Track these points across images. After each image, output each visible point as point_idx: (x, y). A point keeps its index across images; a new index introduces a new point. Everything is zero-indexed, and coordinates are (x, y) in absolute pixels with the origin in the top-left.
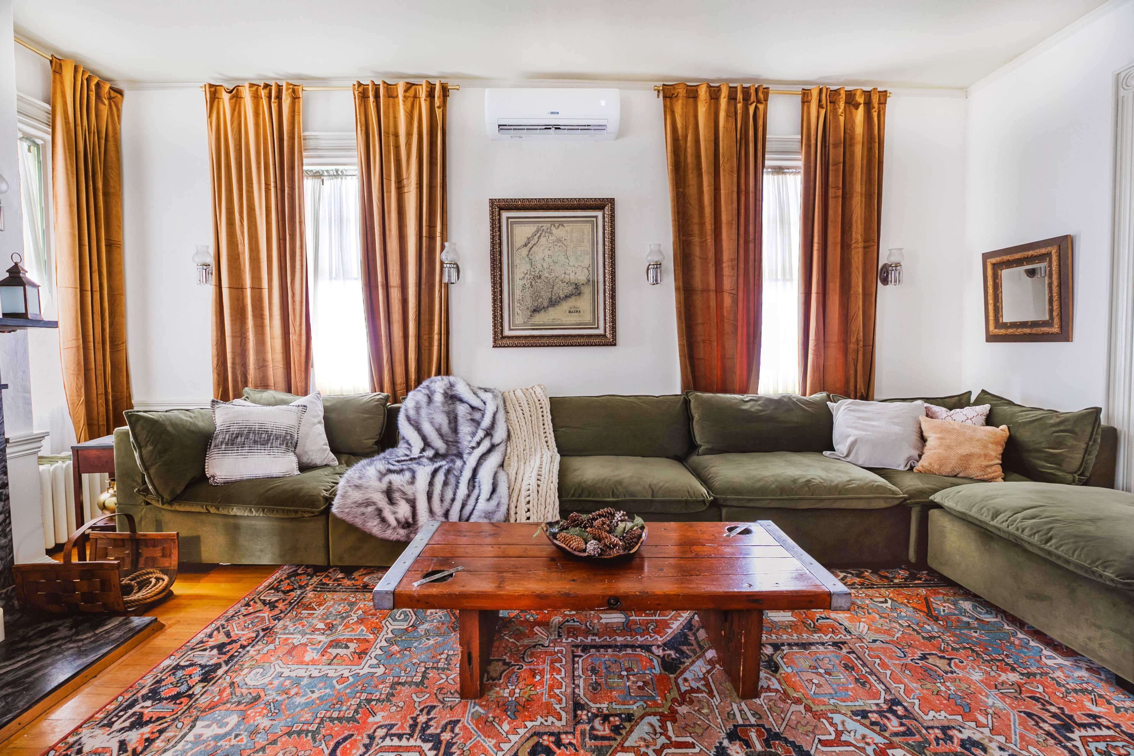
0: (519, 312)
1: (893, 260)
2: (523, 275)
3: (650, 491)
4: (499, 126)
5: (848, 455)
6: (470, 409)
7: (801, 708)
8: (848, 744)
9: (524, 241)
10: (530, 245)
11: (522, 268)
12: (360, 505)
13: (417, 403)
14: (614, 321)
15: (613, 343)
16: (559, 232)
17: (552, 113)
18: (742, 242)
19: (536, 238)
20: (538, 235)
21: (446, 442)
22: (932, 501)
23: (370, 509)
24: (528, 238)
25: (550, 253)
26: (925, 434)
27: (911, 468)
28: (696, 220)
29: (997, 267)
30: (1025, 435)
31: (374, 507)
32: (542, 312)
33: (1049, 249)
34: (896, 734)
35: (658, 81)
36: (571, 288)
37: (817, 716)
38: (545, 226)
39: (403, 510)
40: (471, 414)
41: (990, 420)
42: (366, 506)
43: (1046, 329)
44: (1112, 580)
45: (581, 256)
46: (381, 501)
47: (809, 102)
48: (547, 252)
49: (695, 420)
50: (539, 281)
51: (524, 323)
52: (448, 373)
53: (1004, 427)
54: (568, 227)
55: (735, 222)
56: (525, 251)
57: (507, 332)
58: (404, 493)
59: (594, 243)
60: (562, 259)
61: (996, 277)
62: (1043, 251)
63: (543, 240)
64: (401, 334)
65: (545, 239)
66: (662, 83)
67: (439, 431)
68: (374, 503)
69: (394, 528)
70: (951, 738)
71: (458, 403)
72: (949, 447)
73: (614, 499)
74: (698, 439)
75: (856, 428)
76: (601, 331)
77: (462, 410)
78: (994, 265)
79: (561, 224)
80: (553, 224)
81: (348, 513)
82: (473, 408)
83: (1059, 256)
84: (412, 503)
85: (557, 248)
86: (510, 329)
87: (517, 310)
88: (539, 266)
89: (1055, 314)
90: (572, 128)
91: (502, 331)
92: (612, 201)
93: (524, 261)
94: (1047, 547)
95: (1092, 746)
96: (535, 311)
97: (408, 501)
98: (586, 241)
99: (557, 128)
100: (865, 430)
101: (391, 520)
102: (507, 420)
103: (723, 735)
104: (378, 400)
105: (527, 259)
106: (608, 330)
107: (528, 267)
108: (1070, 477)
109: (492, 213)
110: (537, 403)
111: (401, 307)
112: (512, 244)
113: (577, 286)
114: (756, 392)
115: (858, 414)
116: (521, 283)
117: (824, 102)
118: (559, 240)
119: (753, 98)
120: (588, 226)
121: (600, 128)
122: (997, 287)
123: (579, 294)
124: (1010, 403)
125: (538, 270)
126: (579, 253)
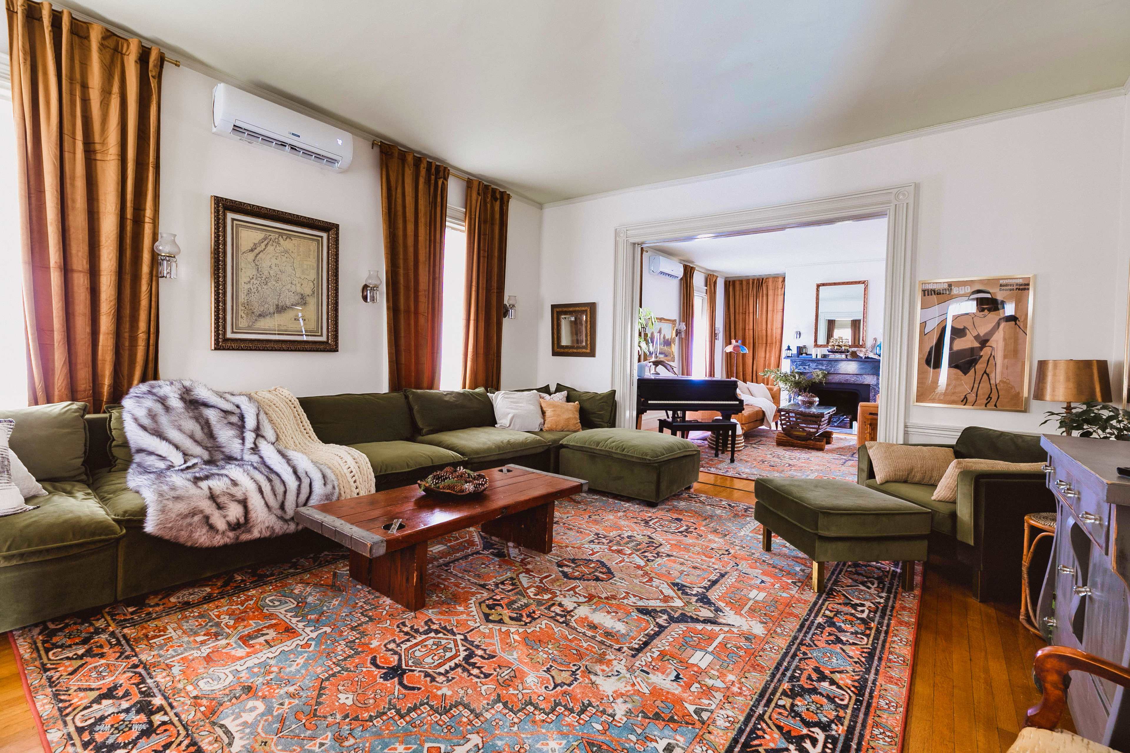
0: (243, 315)
1: (511, 302)
2: (249, 280)
3: (430, 460)
4: (234, 126)
5: (509, 426)
6: (222, 414)
7: (570, 548)
8: (598, 552)
9: (250, 246)
10: (256, 251)
11: (246, 273)
12: (186, 516)
13: (150, 410)
14: (336, 331)
15: (335, 350)
16: (286, 244)
17: (293, 134)
18: (431, 278)
19: (263, 246)
20: (266, 242)
21: (206, 448)
22: (561, 444)
23: (196, 519)
24: (255, 244)
25: (277, 262)
26: (544, 409)
27: (541, 430)
28: (401, 256)
29: (559, 314)
30: (587, 405)
31: (201, 515)
32: (268, 317)
33: (586, 308)
34: (608, 543)
35: (377, 136)
36: (297, 297)
37: (579, 548)
38: (273, 236)
39: (235, 512)
40: (225, 418)
41: (569, 399)
42: (193, 516)
43: (584, 350)
44: (649, 460)
45: (307, 269)
46: (208, 507)
47: (471, 188)
48: (274, 261)
49: (415, 410)
50: (265, 287)
51: (249, 326)
52: (156, 377)
53: (577, 402)
54: (295, 241)
55: (427, 262)
56: (251, 256)
57: (229, 335)
58: (232, 496)
59: (319, 259)
60: (289, 269)
61: (558, 319)
62: (583, 309)
63: (270, 248)
64: (88, 330)
65: (272, 248)
66: (380, 140)
67: (192, 437)
68: (202, 512)
69: (224, 533)
70: (623, 538)
71: (201, 408)
72: (559, 415)
73: (409, 470)
74: (420, 424)
75: (512, 408)
76: (324, 339)
77: (211, 415)
78: (557, 312)
79: (289, 237)
80: (281, 235)
81: (171, 528)
82: (226, 412)
83: (590, 313)
84: (244, 503)
85: (284, 258)
86: (233, 332)
87: (241, 313)
88: (266, 273)
89: (589, 342)
90: (307, 153)
91: (225, 333)
92: (337, 226)
93: (250, 266)
94: (624, 453)
95: (656, 524)
96: (260, 315)
97: (239, 502)
98: (311, 257)
99: (293, 148)
100: (517, 409)
101: (221, 524)
102: (271, 421)
103: (556, 567)
104: (76, 411)
105: (253, 265)
106: (330, 338)
107: (255, 272)
108: (606, 425)
109: (217, 211)
110: (290, 403)
111: (88, 297)
112: (237, 246)
113: (303, 297)
114: (438, 389)
115: (509, 400)
116: (247, 287)
117: (481, 192)
118: (286, 252)
119: (441, 174)
120: (315, 244)
121: (332, 161)
122: (559, 325)
123: (305, 304)
124: (574, 390)
125: (264, 277)
126: (305, 267)
